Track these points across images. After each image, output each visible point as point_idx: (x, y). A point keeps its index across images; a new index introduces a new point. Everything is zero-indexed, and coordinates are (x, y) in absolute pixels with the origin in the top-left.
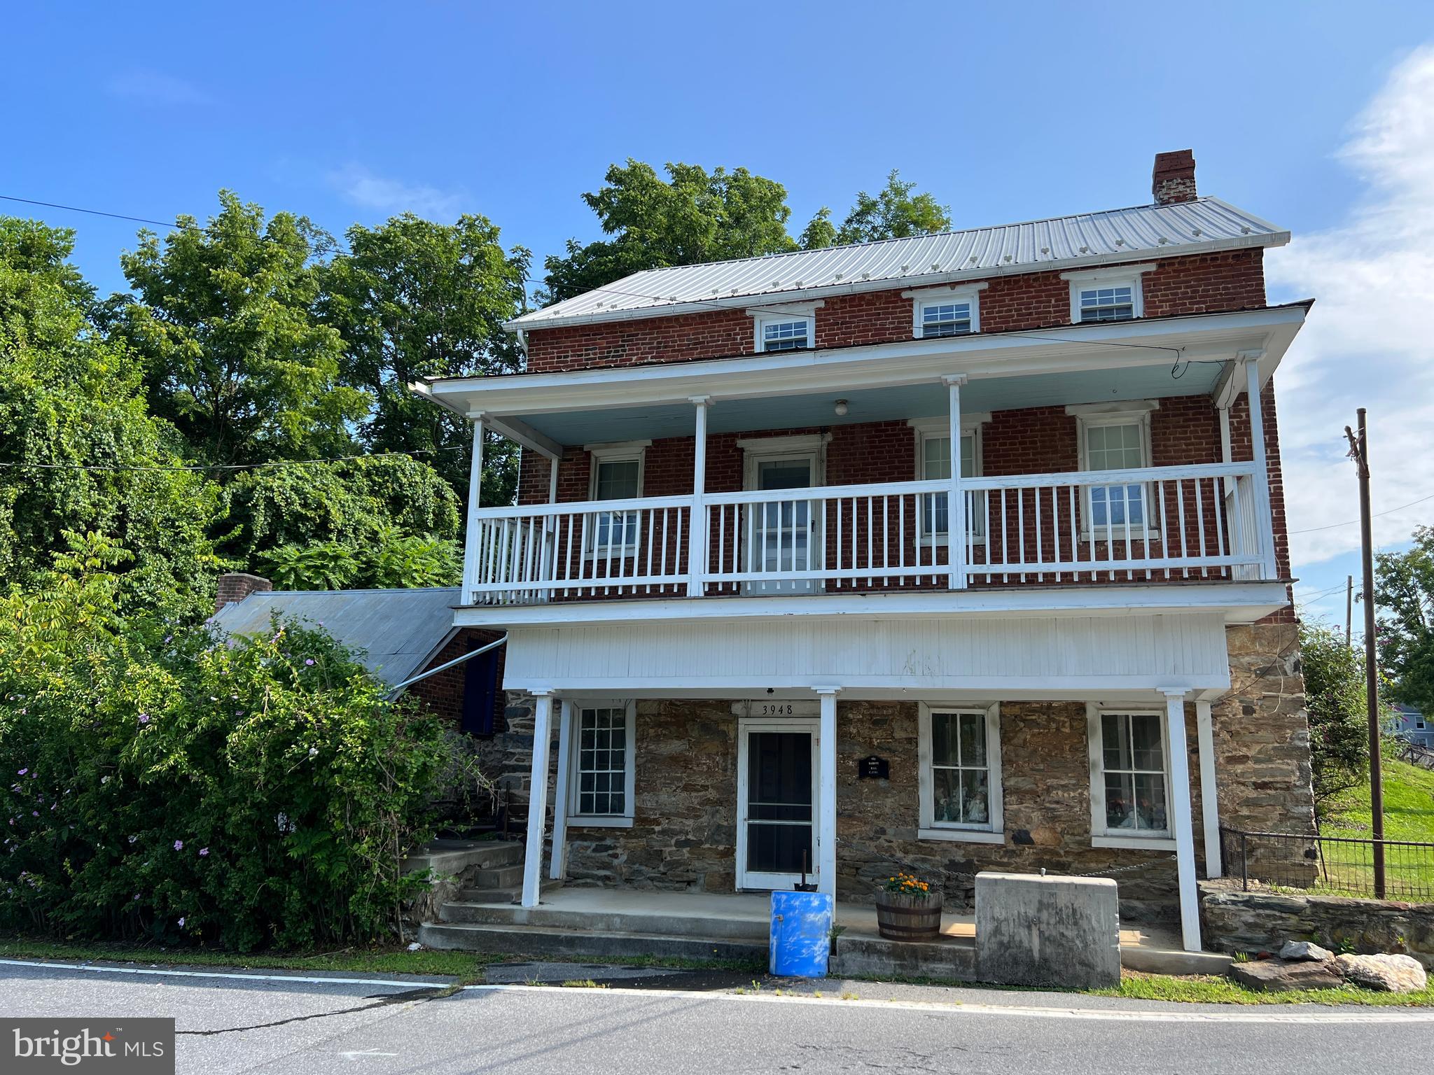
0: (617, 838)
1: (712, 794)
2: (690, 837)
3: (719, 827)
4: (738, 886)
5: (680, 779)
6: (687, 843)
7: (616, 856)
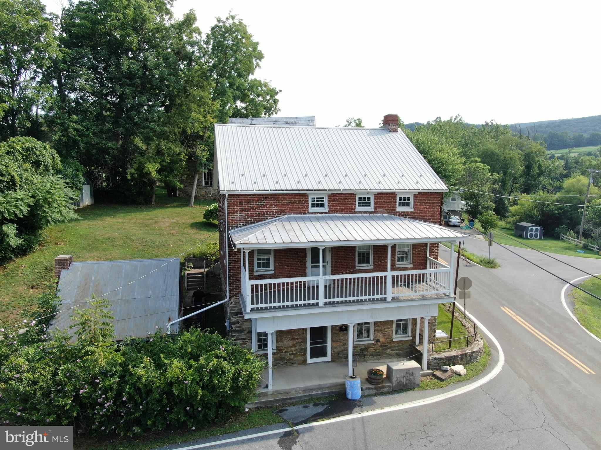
1: (300, 340)
2: (293, 352)
3: (302, 348)
4: (308, 362)
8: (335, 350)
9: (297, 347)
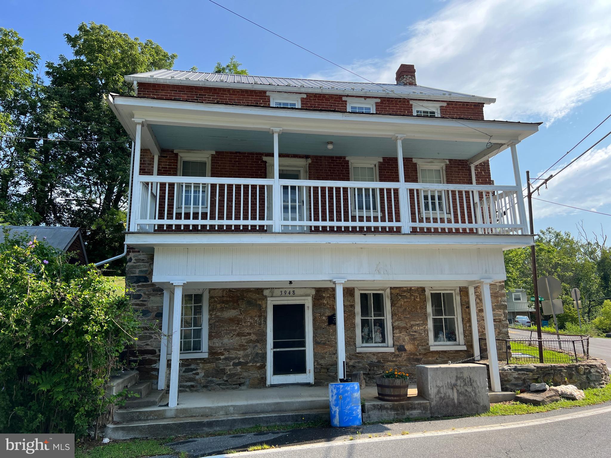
0: (198, 364)
1: (253, 337)
2: (241, 360)
3: (257, 354)
4: (268, 383)
5: (235, 330)
6: (239, 364)
7: (197, 374)
8: (322, 362)
9: (249, 351)
